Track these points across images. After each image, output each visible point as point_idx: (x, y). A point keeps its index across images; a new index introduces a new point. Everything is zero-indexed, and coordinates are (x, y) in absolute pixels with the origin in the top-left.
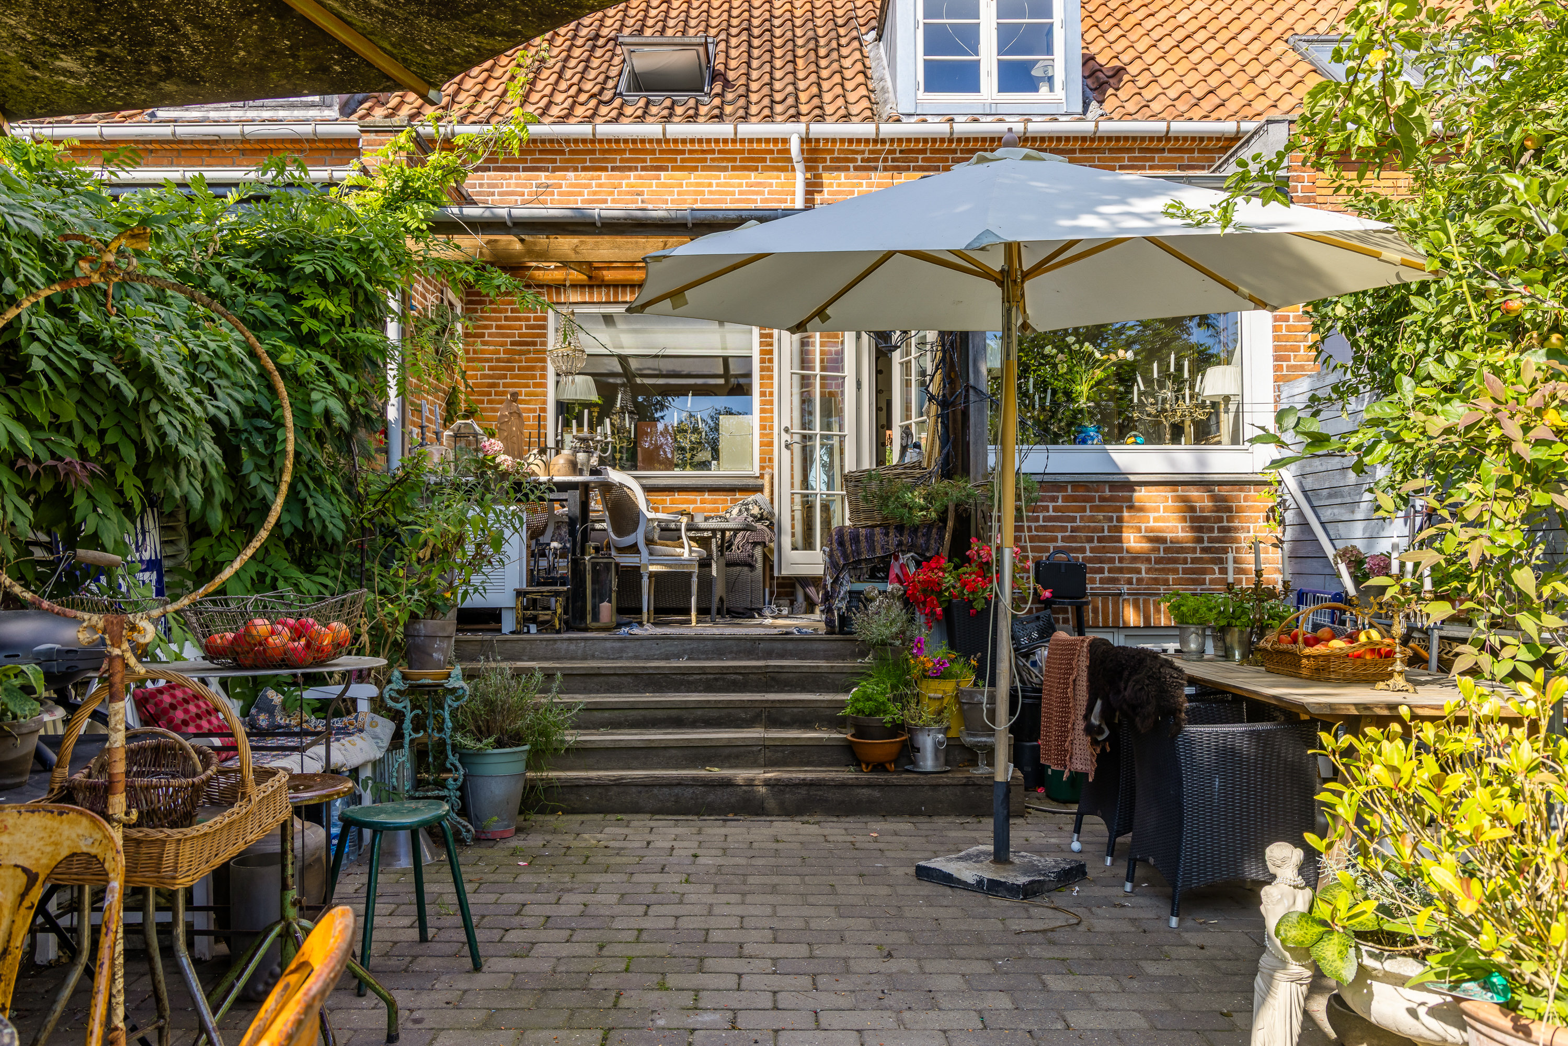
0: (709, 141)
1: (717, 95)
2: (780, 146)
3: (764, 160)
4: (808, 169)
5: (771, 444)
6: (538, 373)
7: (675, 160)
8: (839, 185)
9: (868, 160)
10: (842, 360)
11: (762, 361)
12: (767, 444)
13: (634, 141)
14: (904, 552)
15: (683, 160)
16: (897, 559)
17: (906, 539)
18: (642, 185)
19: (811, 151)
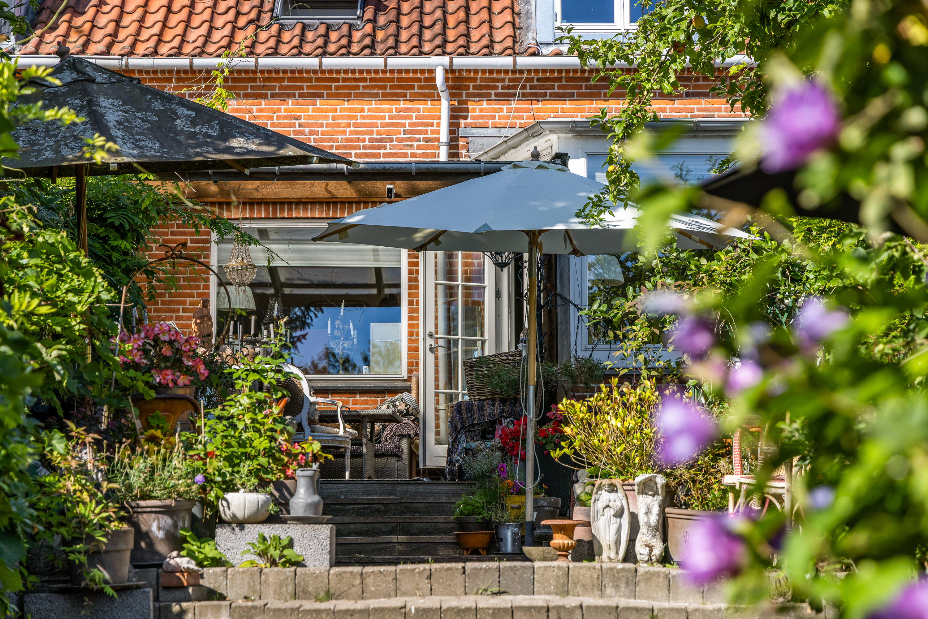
0: (361, 72)
1: (369, 21)
2: (426, 75)
3: (412, 87)
4: (452, 96)
5: (417, 349)
6: (202, 284)
7: (330, 88)
8: (481, 110)
9: (508, 87)
10: (484, 273)
11: (410, 272)
12: (413, 349)
13: (293, 72)
14: (505, 418)
15: (337, 88)
16: (501, 423)
17: (507, 408)
18: (300, 110)
19: (455, 79)
